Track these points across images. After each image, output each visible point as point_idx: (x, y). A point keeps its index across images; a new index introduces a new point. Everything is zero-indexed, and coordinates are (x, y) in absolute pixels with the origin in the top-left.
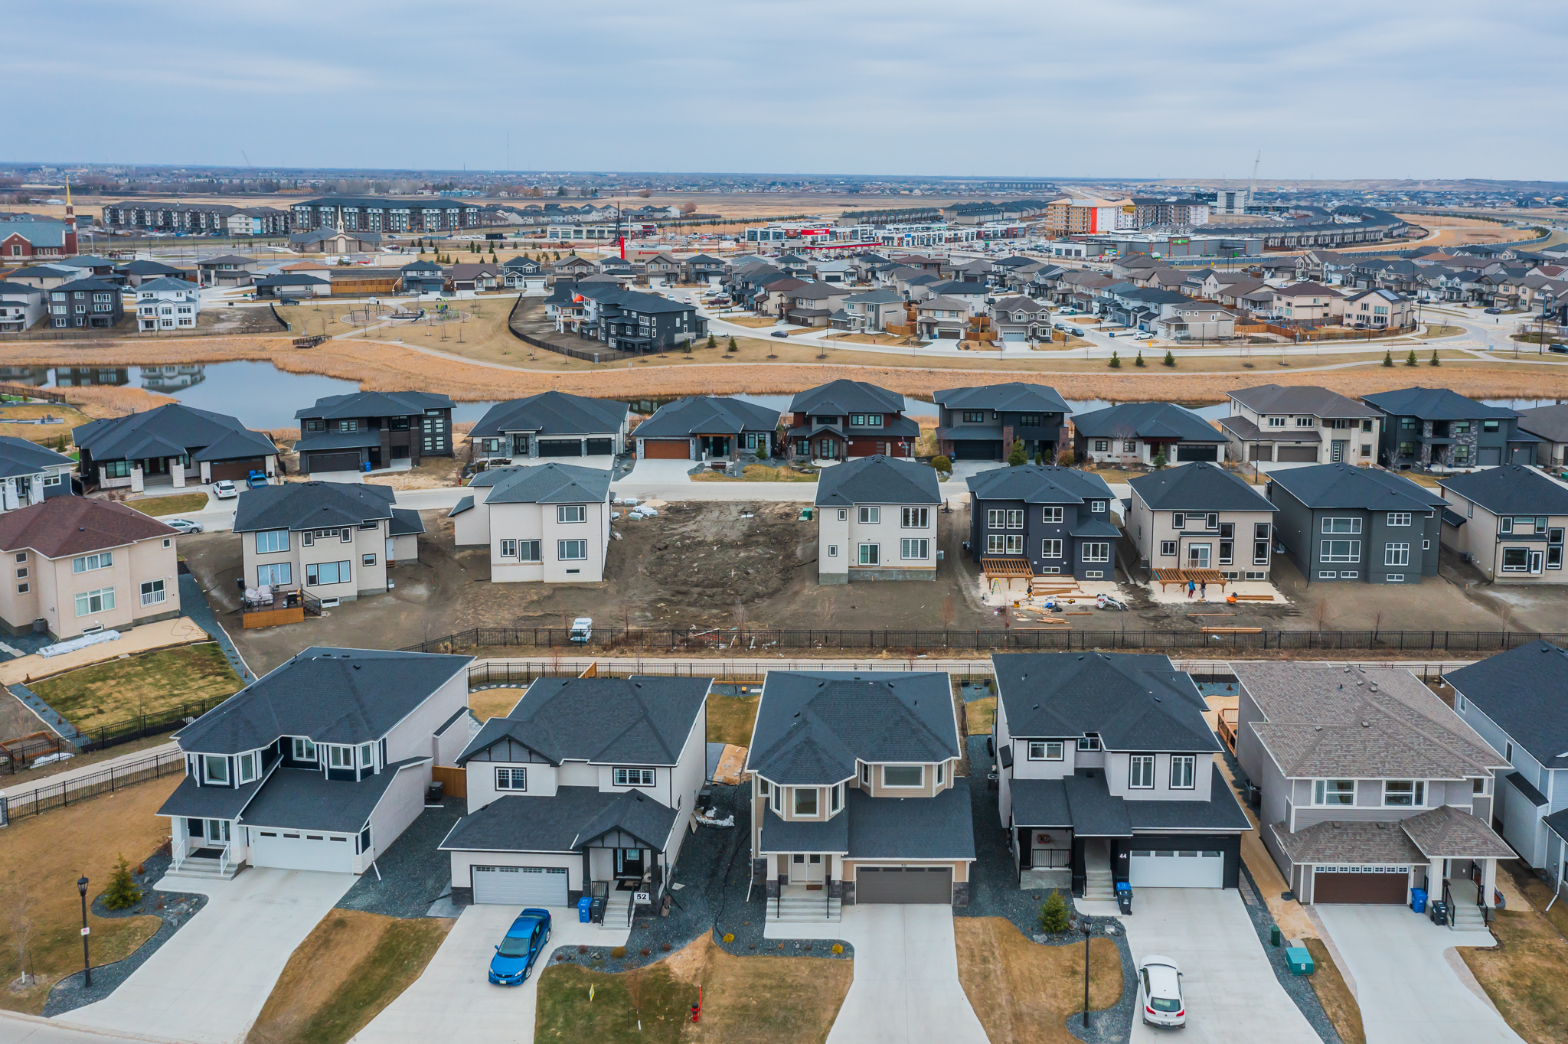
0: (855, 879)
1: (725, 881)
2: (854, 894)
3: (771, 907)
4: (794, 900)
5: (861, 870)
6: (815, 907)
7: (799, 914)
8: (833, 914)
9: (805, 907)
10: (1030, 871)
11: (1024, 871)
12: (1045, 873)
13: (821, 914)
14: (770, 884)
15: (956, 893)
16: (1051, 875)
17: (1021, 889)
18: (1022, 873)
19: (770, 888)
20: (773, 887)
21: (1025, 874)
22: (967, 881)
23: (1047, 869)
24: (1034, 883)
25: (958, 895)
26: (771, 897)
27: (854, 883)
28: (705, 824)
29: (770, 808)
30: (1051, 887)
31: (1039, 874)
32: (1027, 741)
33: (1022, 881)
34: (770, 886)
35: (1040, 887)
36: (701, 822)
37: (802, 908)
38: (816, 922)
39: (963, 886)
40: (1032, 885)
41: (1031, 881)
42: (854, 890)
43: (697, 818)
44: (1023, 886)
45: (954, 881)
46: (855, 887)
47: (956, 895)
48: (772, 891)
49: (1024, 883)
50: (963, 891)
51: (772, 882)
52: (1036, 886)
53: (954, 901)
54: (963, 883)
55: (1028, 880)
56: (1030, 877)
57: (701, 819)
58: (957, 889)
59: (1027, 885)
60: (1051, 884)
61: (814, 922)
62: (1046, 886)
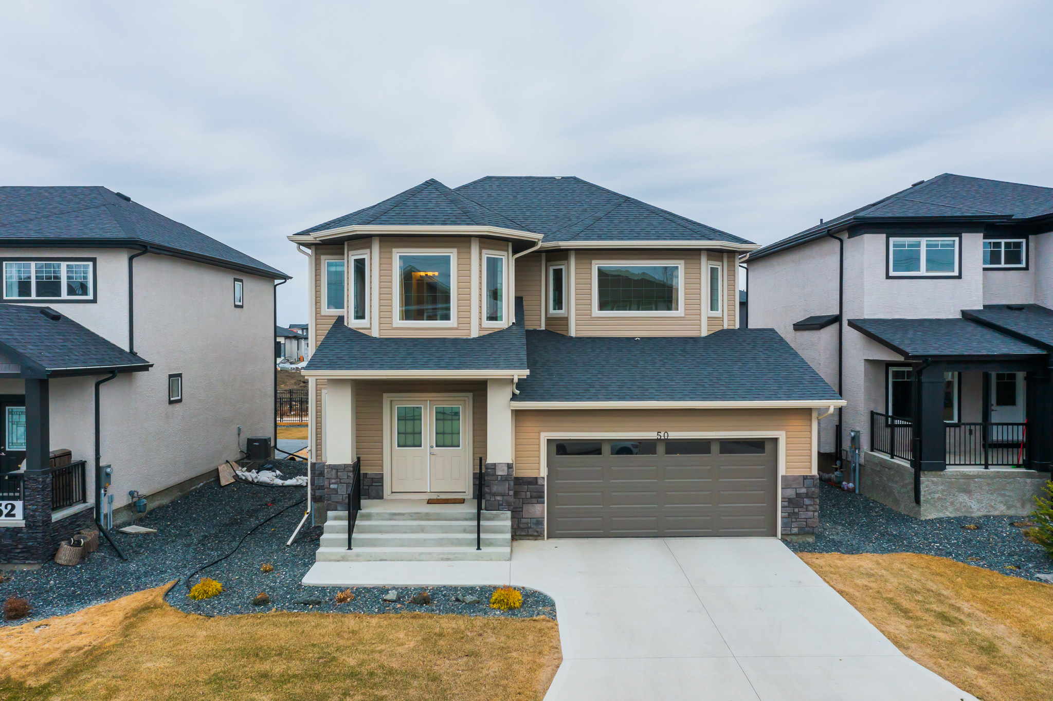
0: (544, 472)
2: (541, 510)
3: (333, 531)
5: (561, 448)
7: (403, 543)
8: (490, 544)
9: (422, 530)
10: (942, 473)
11: (926, 472)
12: (976, 480)
13: (460, 543)
14: (332, 475)
15: (792, 506)
16: (988, 484)
17: (923, 518)
18: (923, 479)
19: (332, 486)
20: (341, 483)
21: (928, 481)
22: (815, 472)
23: (981, 469)
24: (952, 503)
25: (796, 510)
26: (336, 510)
27: (544, 478)
28: (251, 480)
29: (346, 324)
30: (991, 514)
31: (963, 480)
32: (884, 236)
33: (922, 498)
34: (333, 481)
35: (965, 512)
36: (244, 478)
37: (413, 530)
38: (448, 559)
39: (805, 486)
40: (946, 508)
41: (945, 499)
42: (542, 499)
43: (237, 472)
44: (925, 510)
45: (784, 474)
46: (544, 492)
47: (790, 510)
48: (339, 493)
49: (927, 501)
50: (807, 501)
51: (337, 469)
52: (957, 510)
53: (784, 525)
54: (805, 478)
55: (936, 496)
56: (940, 488)
57: (244, 474)
58: (791, 493)
59: (935, 507)
60: (991, 506)
61: (442, 559)
62: (979, 510)
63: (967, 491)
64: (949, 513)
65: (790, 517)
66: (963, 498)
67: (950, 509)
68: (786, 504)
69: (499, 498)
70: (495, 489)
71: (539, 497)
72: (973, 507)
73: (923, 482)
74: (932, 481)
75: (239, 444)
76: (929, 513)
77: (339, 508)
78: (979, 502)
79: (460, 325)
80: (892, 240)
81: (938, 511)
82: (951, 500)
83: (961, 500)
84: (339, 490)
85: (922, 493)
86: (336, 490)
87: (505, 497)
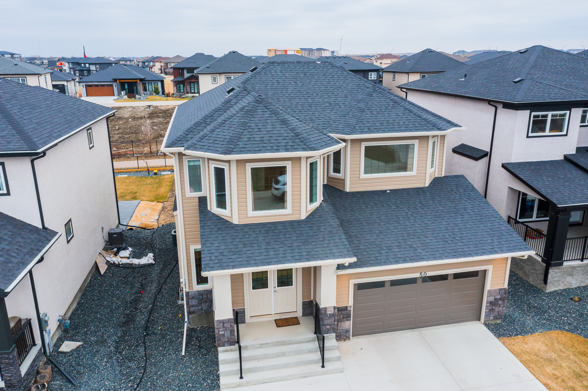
0: (351, 303)
1: (146, 328)
2: (348, 325)
3: (227, 362)
4: (262, 346)
5: (360, 287)
6: (298, 353)
8: (329, 361)
9: (283, 354)
10: (561, 267)
11: (552, 267)
12: (577, 269)
13: (310, 362)
14: (220, 326)
15: (491, 305)
16: (583, 270)
17: (547, 291)
18: (550, 271)
19: (220, 333)
20: (226, 330)
21: (553, 272)
22: (506, 286)
23: (579, 262)
24: (563, 282)
25: (494, 307)
26: (224, 346)
27: (351, 306)
28: (117, 263)
29: (209, 209)
30: (581, 285)
31: (570, 270)
32: (529, 111)
33: (548, 281)
34: (221, 330)
35: (569, 286)
36: (112, 262)
37: (278, 355)
38: (305, 377)
39: (500, 294)
40: (560, 285)
41: (560, 280)
42: (350, 318)
43: (107, 258)
44: (549, 287)
45: (489, 289)
46: (351, 314)
47: (490, 308)
48: (226, 336)
49: (550, 283)
50: (500, 302)
51: (224, 323)
52: (565, 285)
53: (486, 316)
54: (500, 290)
55: (556, 279)
56: (559, 274)
57: (112, 259)
58: (492, 299)
59: (554, 285)
60: (582, 281)
61: (302, 377)
62: (576, 284)
63: (571, 275)
64: (561, 287)
65: (491, 311)
66: (569, 279)
67: (561, 285)
68: (489, 305)
69: (328, 327)
70: (326, 322)
71: (348, 317)
72: (573, 283)
73: (550, 273)
74: (555, 271)
75: (103, 237)
76: (550, 288)
77: (225, 345)
78: (577, 280)
79: (293, 212)
80: (533, 114)
81: (555, 287)
82: (563, 280)
83: (568, 280)
84: (225, 335)
85: (549, 278)
86: (224, 335)
87: (332, 326)
